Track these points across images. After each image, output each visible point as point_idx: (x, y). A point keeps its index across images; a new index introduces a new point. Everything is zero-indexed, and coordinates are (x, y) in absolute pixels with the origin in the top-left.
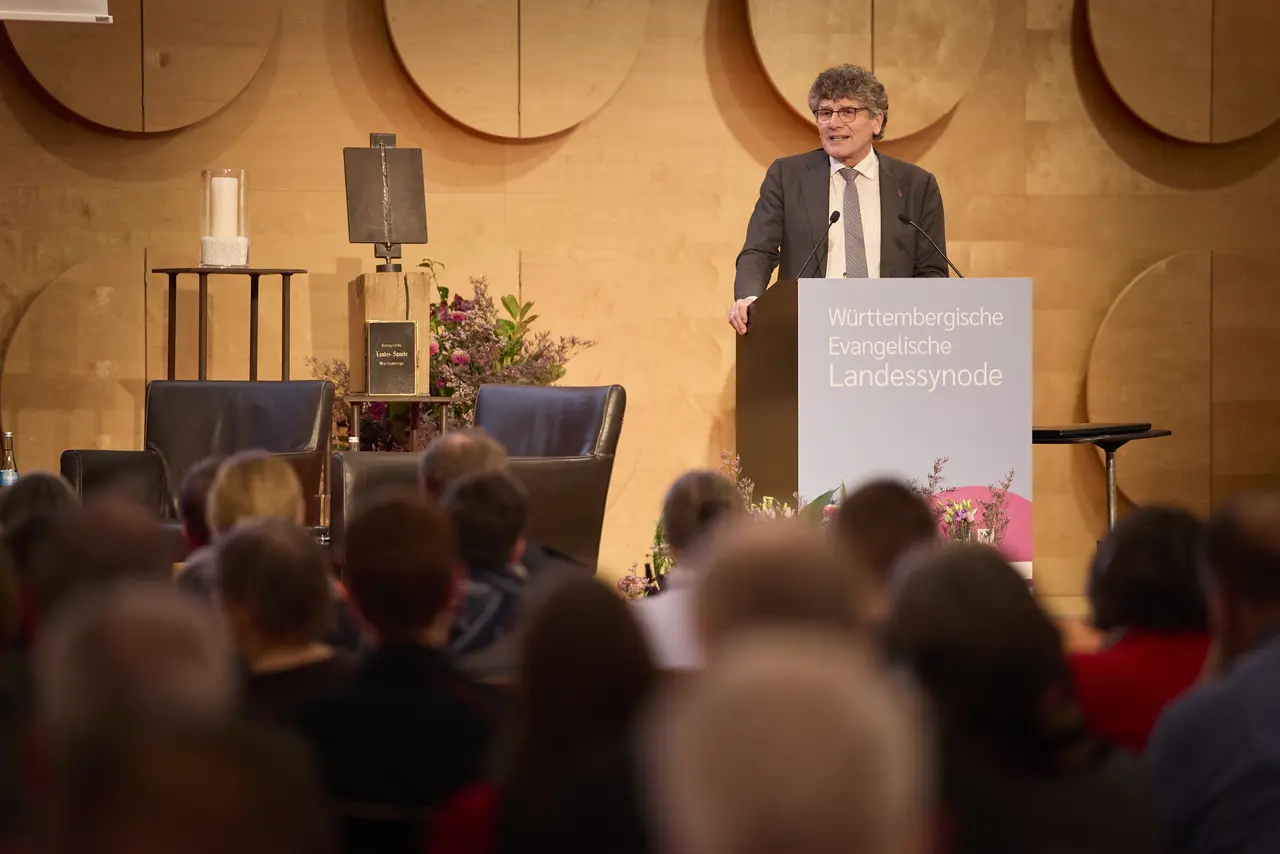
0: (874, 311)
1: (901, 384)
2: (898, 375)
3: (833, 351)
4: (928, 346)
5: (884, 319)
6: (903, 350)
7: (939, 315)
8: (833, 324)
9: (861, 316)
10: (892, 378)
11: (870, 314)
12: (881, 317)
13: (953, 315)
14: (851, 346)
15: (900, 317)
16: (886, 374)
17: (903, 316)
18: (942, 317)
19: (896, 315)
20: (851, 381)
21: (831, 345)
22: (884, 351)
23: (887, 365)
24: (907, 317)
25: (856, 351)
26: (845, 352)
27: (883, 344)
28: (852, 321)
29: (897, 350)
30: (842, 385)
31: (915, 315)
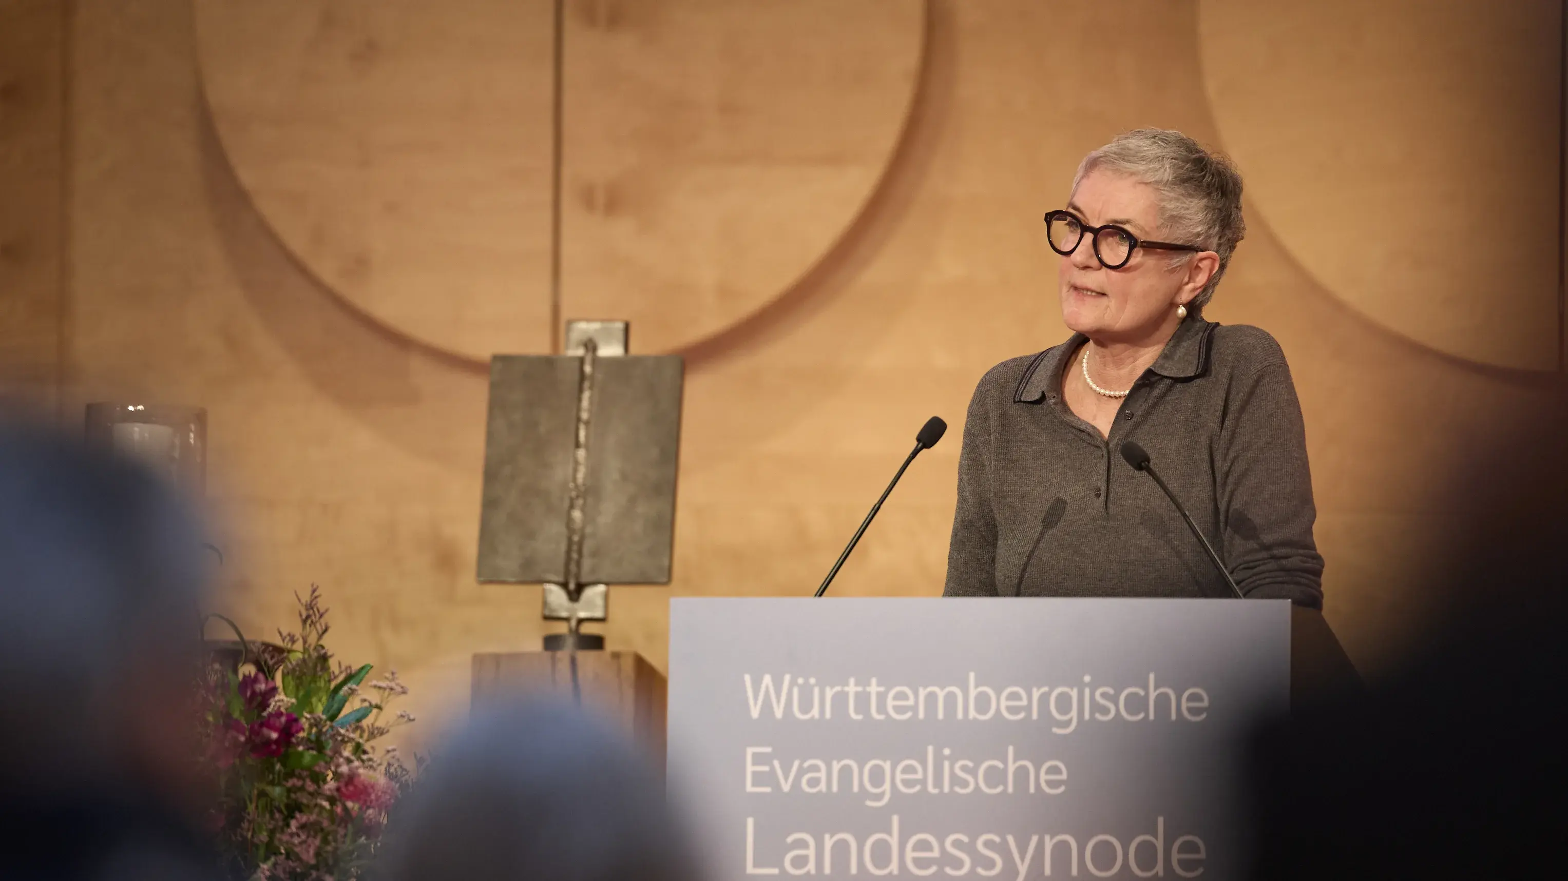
0: (863, 682)
1: (933, 869)
2: (923, 846)
3: (754, 784)
4: (1005, 770)
5: (890, 703)
6: (938, 782)
7: (1036, 694)
8: (755, 713)
9: (829, 693)
10: (910, 855)
11: (852, 688)
12: (882, 697)
13: (1074, 693)
14: (801, 772)
15: (931, 697)
16: (894, 841)
17: (941, 695)
18: (1044, 699)
19: (922, 693)
20: (800, 862)
21: (750, 768)
22: (887, 786)
23: (895, 819)
24: (950, 699)
25: (814, 782)
26: (786, 787)
27: (887, 766)
28: (806, 706)
29: (923, 782)
30: (775, 871)
31: (973, 693)
